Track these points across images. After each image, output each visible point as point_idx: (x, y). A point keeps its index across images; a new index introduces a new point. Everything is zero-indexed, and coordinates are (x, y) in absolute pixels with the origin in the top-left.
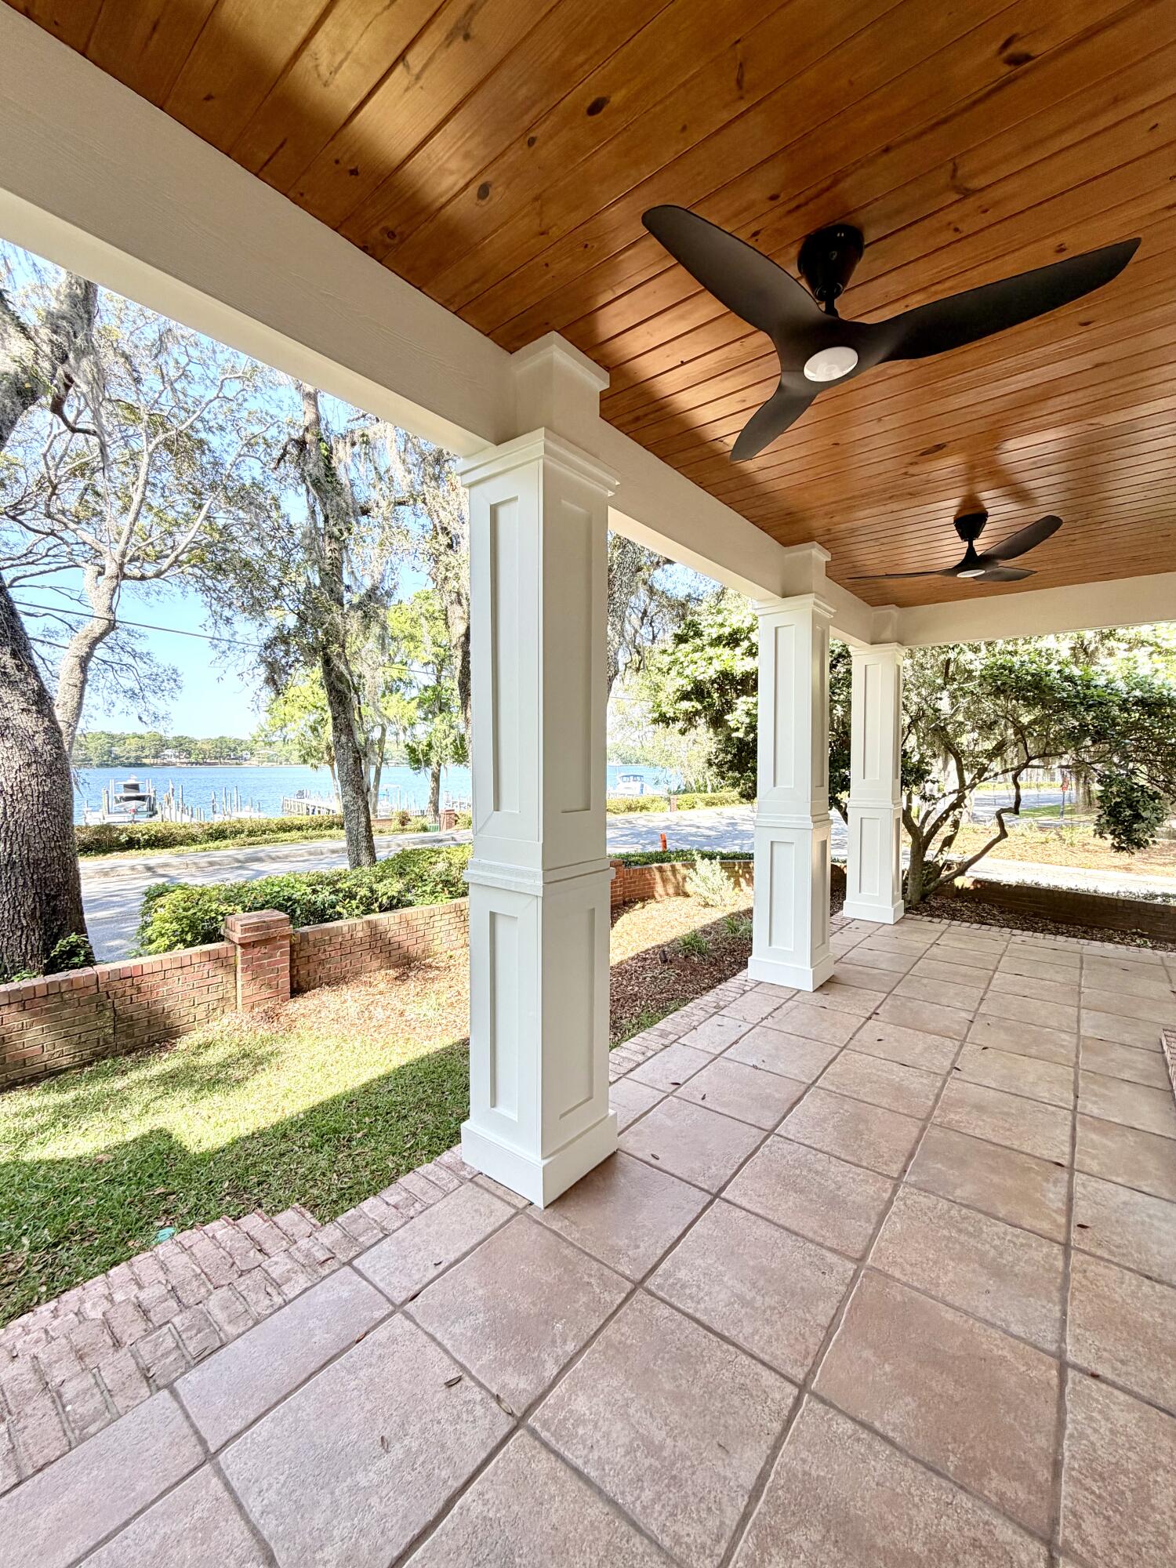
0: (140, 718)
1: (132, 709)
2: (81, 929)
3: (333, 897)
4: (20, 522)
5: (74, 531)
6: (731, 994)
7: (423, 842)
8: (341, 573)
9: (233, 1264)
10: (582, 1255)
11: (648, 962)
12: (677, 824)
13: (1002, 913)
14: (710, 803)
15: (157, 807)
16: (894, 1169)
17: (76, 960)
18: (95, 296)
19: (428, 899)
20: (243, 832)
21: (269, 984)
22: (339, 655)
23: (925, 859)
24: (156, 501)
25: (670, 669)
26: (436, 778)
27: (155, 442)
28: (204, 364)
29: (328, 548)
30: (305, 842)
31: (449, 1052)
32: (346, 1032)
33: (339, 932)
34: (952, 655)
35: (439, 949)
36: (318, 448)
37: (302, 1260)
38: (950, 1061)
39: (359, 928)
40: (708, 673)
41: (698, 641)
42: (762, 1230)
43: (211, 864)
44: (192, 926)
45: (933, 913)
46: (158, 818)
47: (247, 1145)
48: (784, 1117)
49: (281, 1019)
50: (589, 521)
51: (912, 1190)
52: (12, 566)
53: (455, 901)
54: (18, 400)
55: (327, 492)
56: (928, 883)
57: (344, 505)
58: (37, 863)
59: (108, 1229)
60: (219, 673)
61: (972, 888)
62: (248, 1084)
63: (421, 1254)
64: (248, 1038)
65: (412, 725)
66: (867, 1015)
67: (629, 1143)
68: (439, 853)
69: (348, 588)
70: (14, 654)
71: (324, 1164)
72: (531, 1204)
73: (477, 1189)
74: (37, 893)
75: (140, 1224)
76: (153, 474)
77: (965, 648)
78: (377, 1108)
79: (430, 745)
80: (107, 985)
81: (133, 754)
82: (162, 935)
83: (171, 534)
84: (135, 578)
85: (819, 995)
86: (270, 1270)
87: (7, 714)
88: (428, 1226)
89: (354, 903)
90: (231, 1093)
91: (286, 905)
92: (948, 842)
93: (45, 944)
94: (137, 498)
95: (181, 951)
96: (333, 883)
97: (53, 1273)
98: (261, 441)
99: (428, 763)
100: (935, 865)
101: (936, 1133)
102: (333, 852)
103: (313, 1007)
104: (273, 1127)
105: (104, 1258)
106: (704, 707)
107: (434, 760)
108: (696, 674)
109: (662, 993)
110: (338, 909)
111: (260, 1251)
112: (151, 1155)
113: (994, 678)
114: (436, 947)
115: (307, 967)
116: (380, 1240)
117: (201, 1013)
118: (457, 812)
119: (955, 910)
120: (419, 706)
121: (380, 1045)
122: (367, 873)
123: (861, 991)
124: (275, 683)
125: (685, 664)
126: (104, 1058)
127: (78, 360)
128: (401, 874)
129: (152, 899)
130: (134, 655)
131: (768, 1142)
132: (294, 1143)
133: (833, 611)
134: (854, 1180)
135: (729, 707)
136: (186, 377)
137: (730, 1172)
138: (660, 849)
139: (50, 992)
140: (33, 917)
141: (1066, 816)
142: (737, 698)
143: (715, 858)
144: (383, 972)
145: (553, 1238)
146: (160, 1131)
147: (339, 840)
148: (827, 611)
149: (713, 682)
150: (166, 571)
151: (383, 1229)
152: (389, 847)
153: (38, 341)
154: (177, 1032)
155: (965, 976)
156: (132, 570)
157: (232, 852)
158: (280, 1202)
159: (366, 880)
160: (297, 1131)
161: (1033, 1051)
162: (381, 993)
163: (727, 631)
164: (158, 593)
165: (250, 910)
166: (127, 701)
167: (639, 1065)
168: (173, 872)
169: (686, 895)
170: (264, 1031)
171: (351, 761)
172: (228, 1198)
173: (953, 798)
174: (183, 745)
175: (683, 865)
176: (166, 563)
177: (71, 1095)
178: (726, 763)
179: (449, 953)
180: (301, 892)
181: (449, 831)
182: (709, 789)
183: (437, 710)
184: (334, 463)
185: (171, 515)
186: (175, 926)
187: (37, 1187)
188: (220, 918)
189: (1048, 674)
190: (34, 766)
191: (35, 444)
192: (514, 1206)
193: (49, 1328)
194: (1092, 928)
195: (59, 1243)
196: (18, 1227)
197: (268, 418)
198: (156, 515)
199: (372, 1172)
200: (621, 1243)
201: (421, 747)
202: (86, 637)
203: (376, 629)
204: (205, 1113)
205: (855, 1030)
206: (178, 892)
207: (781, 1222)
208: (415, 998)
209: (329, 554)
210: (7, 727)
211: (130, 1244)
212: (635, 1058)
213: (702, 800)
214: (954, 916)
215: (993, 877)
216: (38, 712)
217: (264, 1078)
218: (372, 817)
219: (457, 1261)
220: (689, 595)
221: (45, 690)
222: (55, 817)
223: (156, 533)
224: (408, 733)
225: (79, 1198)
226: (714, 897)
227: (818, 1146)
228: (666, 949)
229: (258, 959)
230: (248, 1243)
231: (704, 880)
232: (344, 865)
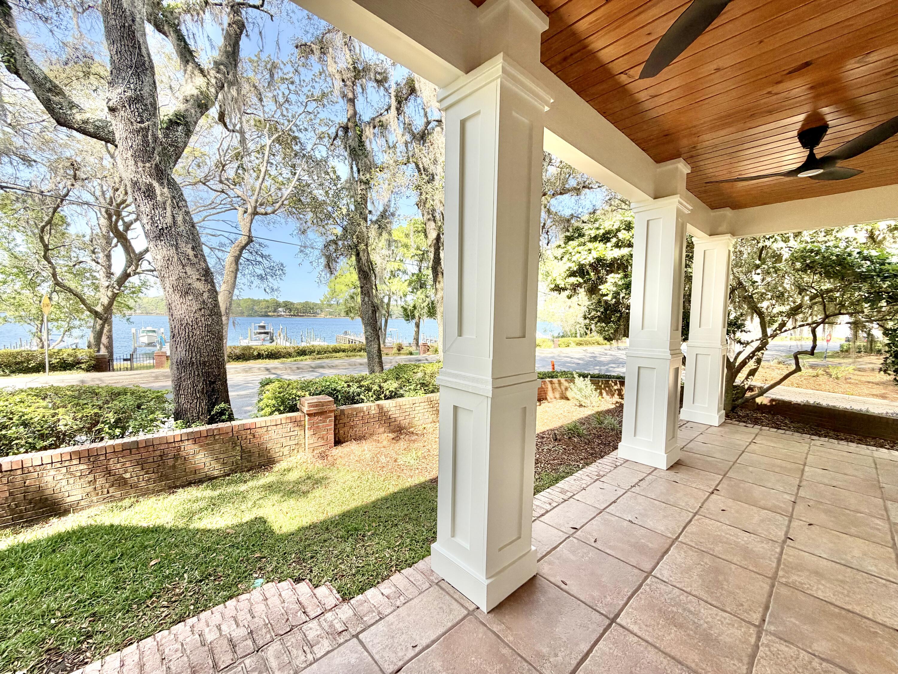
0: (265, 290)
1: (261, 285)
2: (227, 401)
3: (359, 390)
4: (207, 186)
5: (233, 189)
6: (607, 467)
7: (410, 361)
8: (366, 203)
9: (288, 619)
10: (516, 656)
11: (545, 439)
12: (559, 356)
13: (792, 422)
14: (579, 344)
15: (274, 338)
16: (756, 618)
17: (224, 417)
18: (239, 51)
19: (413, 393)
20: (314, 352)
21: (323, 438)
22: (364, 250)
23: (734, 384)
24: (273, 172)
25: (563, 257)
26: (418, 325)
27: (272, 139)
28: (297, 93)
29: (359, 189)
30: (346, 358)
31: (422, 486)
32: (364, 469)
33: (361, 410)
34: (768, 243)
35: (418, 423)
36: (355, 130)
37: (326, 628)
38: (783, 533)
39: (373, 408)
40: (588, 259)
41: (581, 240)
42: (651, 655)
43: (298, 368)
44: (283, 402)
45: (740, 419)
46: (274, 343)
47: (306, 533)
48: (658, 563)
49: (329, 458)
50: (531, 129)
51: (774, 638)
52: (204, 210)
53: (428, 395)
54: (198, 110)
55: (359, 155)
56: (737, 400)
57: (369, 163)
58: (204, 363)
59: (229, 575)
60: (300, 261)
61: (769, 404)
62: (309, 495)
63: (404, 636)
64: (311, 467)
65: (405, 296)
66: (711, 490)
67: (545, 569)
68: (419, 367)
69: (370, 212)
70: (193, 249)
71: (348, 549)
72: (478, 608)
73: (441, 591)
74: (204, 380)
75: (246, 574)
76: (272, 157)
77: (779, 238)
78: (380, 517)
79: (415, 307)
80: (237, 432)
81: (264, 310)
82: (268, 406)
83: (280, 189)
84: (262, 214)
85: (671, 473)
86: (307, 633)
87: (190, 281)
88: (409, 615)
89: (370, 394)
90: (300, 500)
91: (333, 393)
92: (752, 373)
93: (208, 408)
94: (263, 170)
95: (277, 416)
96: (359, 382)
97: (198, 598)
98: (326, 135)
99: (413, 317)
100: (743, 387)
101: (784, 591)
102: (361, 364)
103: (346, 453)
104: (321, 523)
105: (225, 593)
106: (585, 281)
107: (417, 315)
108: (580, 260)
109: (554, 460)
110: (361, 396)
111: (304, 613)
112: (254, 533)
113: (804, 258)
114: (416, 422)
115: (343, 429)
116: (377, 621)
117: (286, 451)
118: (429, 344)
119: (756, 418)
120: (410, 284)
121: (382, 479)
122: (378, 377)
123: (702, 472)
124: (330, 268)
125: (573, 254)
126: (236, 473)
127: (229, 88)
128: (397, 378)
129: (263, 386)
130: (262, 256)
131: (648, 581)
132: (332, 534)
133: (691, 208)
134: (722, 623)
135: (602, 281)
136: (288, 102)
137: (622, 603)
138: (551, 370)
139: (210, 435)
140: (202, 393)
141: (827, 359)
142: (607, 275)
143: (587, 377)
144: (386, 435)
145: (494, 637)
146: (260, 518)
147: (363, 358)
148: (687, 208)
149: (591, 265)
150: (277, 210)
151: (379, 613)
152: (391, 363)
153: (209, 77)
154: (274, 461)
155: (781, 467)
156: (261, 210)
157: (309, 362)
158: (322, 570)
159: (377, 381)
160: (334, 527)
161: (853, 530)
162: (384, 447)
163: (601, 232)
164: (274, 223)
165: (313, 395)
166: (259, 281)
167: (547, 512)
168: (279, 372)
169: (568, 399)
170: (319, 464)
171: (370, 312)
172: (294, 564)
173: (756, 344)
174: (288, 306)
175: (566, 380)
176: (277, 205)
177: (217, 493)
178: (596, 318)
179: (424, 426)
180: (341, 385)
181: (424, 355)
182: (578, 335)
183: (419, 287)
184: (364, 138)
185: (280, 179)
186: (274, 402)
187: (194, 544)
188: (297, 398)
189: (850, 255)
190: (203, 310)
191: (215, 144)
192: (466, 609)
193: (184, 642)
194: (866, 437)
195: (203, 580)
196: (183, 567)
197: (330, 122)
198: (273, 179)
199: (376, 559)
200: (544, 651)
201: (410, 308)
202: (238, 246)
203: (385, 235)
204: (285, 510)
205: (702, 501)
206: (277, 382)
207: (668, 650)
208: (404, 452)
209: (360, 192)
210: (190, 289)
211: (239, 586)
212: (544, 506)
213: (574, 342)
214: (756, 421)
215: (786, 398)
216: (205, 280)
217: (318, 492)
218: (382, 346)
219: (428, 647)
220: (572, 215)
221: (209, 269)
222: (213, 338)
223: (273, 190)
224: (403, 300)
225: (215, 554)
226: (586, 401)
227: (688, 590)
228: (556, 432)
229: (317, 423)
230: (297, 607)
231: (580, 390)
232: (365, 372)
